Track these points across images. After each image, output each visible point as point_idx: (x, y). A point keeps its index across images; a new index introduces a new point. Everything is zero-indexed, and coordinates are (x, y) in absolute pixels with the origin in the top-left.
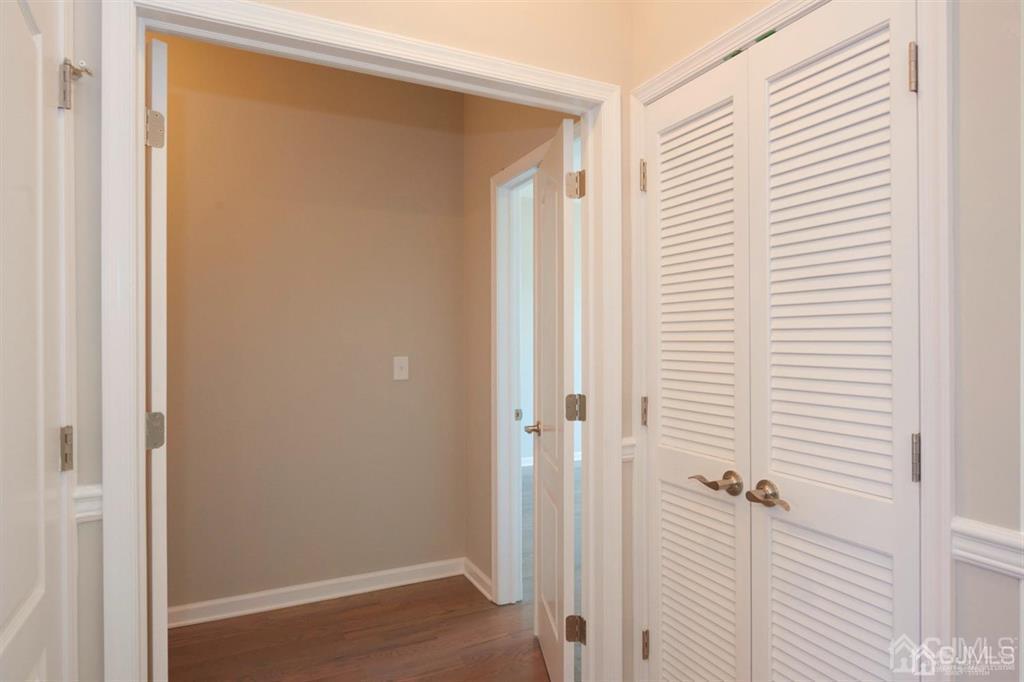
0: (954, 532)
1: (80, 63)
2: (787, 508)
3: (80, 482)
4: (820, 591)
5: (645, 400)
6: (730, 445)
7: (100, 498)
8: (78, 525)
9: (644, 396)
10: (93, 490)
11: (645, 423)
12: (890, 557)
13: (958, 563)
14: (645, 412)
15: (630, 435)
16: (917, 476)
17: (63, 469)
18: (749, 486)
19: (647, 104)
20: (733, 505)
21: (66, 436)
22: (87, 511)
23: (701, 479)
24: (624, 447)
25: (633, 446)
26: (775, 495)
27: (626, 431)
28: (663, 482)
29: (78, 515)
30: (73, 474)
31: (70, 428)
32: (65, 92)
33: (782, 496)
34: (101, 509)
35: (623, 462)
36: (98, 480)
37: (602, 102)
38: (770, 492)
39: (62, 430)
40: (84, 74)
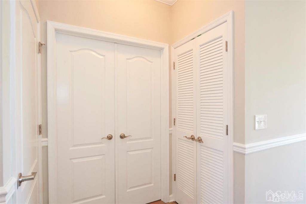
0: (234, 146)
1: (43, 43)
2: (203, 142)
3: (43, 137)
4: (210, 161)
5: (175, 119)
6: (192, 129)
7: (47, 141)
8: (43, 147)
9: (174, 118)
10: (46, 139)
11: (175, 125)
12: (223, 152)
13: (235, 152)
14: (175, 122)
15: (171, 128)
16: (227, 134)
17: (40, 134)
18: (196, 138)
19: (175, 48)
20: (193, 143)
21: (40, 127)
22: (44, 144)
23: (186, 137)
24: (170, 130)
25: (172, 130)
26: (201, 140)
27: (170, 127)
28: (179, 139)
29: (42, 145)
30: (41, 135)
31: (41, 125)
32: (39, 50)
33: (203, 140)
34: (48, 144)
35: (169, 134)
36: (47, 137)
37: (164, 48)
38: (200, 139)
39: (39, 125)
40: (43, 45)
